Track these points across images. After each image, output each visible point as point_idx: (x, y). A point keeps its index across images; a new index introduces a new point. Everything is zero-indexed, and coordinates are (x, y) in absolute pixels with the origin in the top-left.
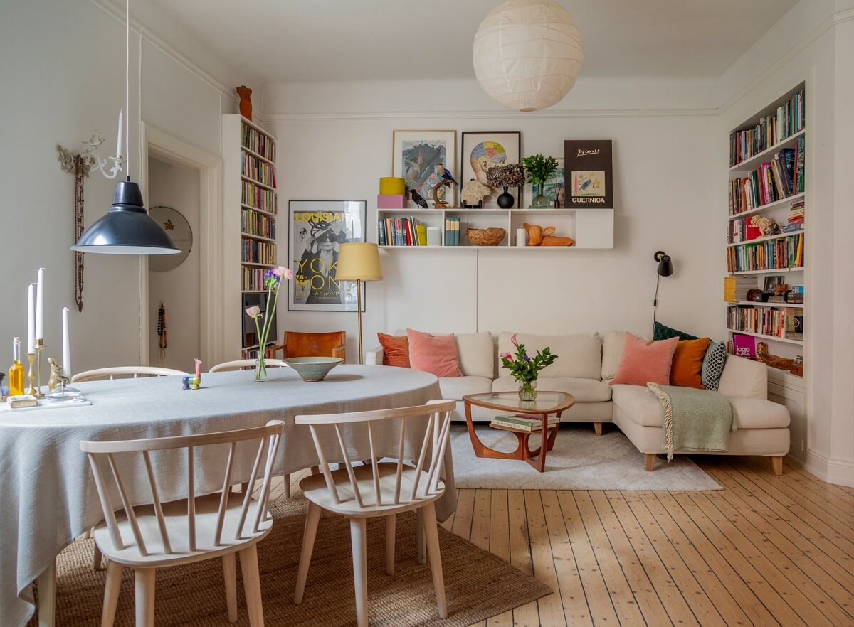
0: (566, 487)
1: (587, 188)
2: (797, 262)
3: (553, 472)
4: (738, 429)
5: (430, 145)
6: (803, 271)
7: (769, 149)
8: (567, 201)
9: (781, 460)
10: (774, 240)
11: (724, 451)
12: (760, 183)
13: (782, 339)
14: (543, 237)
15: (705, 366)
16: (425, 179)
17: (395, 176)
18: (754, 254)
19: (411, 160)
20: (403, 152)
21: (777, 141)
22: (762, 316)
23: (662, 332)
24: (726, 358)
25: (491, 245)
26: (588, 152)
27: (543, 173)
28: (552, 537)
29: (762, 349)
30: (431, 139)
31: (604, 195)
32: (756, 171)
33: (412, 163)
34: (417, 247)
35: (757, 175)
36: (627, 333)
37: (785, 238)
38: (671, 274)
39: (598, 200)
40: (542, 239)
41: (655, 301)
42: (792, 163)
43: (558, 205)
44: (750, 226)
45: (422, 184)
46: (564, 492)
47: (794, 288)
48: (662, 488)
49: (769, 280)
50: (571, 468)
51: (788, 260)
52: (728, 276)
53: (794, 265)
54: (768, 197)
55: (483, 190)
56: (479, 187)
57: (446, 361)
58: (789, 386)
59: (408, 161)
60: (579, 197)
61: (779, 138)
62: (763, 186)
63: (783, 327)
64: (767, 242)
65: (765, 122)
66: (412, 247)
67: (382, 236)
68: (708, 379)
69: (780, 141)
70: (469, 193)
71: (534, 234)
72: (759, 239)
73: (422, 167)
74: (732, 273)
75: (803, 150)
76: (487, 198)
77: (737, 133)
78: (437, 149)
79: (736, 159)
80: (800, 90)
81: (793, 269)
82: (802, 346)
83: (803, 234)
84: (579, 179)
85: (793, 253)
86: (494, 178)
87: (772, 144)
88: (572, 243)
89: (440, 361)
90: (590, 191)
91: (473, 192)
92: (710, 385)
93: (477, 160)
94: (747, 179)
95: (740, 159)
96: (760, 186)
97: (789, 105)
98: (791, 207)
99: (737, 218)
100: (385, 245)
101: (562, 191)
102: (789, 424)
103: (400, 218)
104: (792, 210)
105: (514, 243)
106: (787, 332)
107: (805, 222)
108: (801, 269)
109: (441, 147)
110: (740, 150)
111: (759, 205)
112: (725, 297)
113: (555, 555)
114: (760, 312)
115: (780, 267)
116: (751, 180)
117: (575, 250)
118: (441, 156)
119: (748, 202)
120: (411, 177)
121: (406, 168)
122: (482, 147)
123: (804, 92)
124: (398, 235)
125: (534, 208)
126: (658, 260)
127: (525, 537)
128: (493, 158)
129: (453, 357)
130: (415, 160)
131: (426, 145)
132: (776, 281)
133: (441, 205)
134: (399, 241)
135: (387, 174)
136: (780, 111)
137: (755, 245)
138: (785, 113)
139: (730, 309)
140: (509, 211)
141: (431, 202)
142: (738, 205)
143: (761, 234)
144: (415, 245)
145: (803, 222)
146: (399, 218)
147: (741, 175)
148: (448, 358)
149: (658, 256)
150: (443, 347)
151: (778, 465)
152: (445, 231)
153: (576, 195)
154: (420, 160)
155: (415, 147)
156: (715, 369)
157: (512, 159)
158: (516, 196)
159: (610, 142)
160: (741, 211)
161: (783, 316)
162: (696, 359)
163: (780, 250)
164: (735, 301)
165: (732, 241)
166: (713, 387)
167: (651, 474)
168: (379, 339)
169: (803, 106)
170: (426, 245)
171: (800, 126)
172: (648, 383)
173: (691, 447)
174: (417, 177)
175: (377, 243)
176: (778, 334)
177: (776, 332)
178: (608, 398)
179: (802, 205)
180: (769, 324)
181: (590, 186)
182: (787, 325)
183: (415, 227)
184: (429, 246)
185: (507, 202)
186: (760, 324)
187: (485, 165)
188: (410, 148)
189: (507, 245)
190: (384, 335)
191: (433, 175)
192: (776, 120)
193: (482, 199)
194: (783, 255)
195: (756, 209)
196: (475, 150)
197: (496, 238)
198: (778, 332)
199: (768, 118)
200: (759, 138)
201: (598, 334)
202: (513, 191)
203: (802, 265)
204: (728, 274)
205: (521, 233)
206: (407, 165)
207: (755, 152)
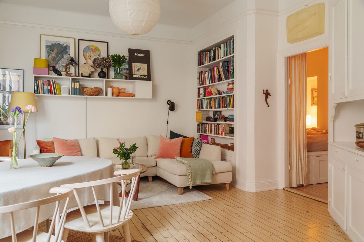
0: (151, 206)
1: (139, 71)
2: (231, 106)
3: (141, 200)
4: (215, 173)
5: (61, 44)
6: (233, 109)
7: (217, 60)
8: (130, 76)
9: (229, 184)
10: (220, 97)
11: (211, 183)
12: (213, 74)
13: (223, 136)
14: (120, 92)
15: (193, 148)
16: (59, 61)
17: (41, 58)
18: (210, 102)
19: (51, 51)
20: (46, 46)
21: (220, 58)
22: (214, 127)
23: (173, 135)
24: (201, 145)
25: (95, 95)
26: (140, 55)
27: (120, 63)
28: (158, 229)
29: (213, 141)
30: (62, 41)
31: (147, 75)
32: (211, 69)
33: (51, 52)
34: (56, 95)
35: (212, 71)
36: (160, 136)
37: (225, 96)
38: (174, 110)
39: (144, 77)
40: (119, 93)
41: (168, 122)
42: (228, 67)
43: (127, 78)
44: (208, 91)
45: (57, 64)
46: (151, 208)
47: (229, 116)
48: (190, 201)
49: (215, 113)
50: (148, 197)
51: (226, 105)
52: (197, 111)
53: (229, 107)
54: (216, 79)
55: (90, 69)
56: (88, 67)
57: (75, 152)
58: (227, 155)
59: (49, 51)
60: (136, 75)
61: (222, 56)
62: (214, 75)
63: (224, 131)
64: (216, 98)
65: (215, 50)
66: (54, 95)
67: (36, 89)
68: (195, 154)
69: (222, 58)
70: (84, 70)
71: (116, 91)
72: (212, 96)
73: (57, 54)
74: (199, 110)
75: (233, 62)
76: (92, 72)
77: (201, 53)
78: (65, 46)
79: (200, 63)
80: (232, 38)
81: (228, 109)
82: (233, 139)
83: (233, 95)
84: (136, 67)
85: (229, 102)
86: (96, 63)
87: (218, 59)
88: (134, 96)
89: (72, 152)
90: (140, 72)
91: (86, 69)
92: (196, 157)
93: (86, 53)
94: (207, 72)
95: (203, 64)
96: (213, 75)
97: (226, 44)
98: (228, 84)
99: (202, 87)
100: (38, 94)
101: (128, 72)
102: (232, 170)
103: (47, 80)
104: (228, 85)
105: (106, 95)
106: (226, 133)
107: (234, 90)
108: (233, 108)
109: (67, 45)
110: (203, 60)
111: (212, 83)
112: (196, 120)
113: (165, 236)
114: (213, 126)
115: (223, 108)
116: (208, 72)
117: (134, 99)
118: (67, 50)
119: (207, 81)
120: (50, 59)
121: (48, 54)
122: (89, 48)
123: (233, 39)
124: (46, 89)
125: (116, 79)
126: (168, 104)
127: (146, 231)
128: (95, 53)
129: (78, 151)
130: (53, 51)
131: (59, 44)
132: (219, 113)
133: (69, 75)
134: (46, 92)
135: (38, 57)
136: (222, 46)
137: (211, 99)
138: (224, 47)
139: (198, 125)
140: (105, 79)
141: (63, 73)
142: (202, 82)
143: (213, 94)
144: (55, 94)
145: (233, 90)
146: (45, 80)
147: (204, 70)
148: (76, 151)
149: (169, 102)
150: (73, 146)
151: (228, 187)
152: (72, 88)
153: (135, 74)
154: (55, 51)
155: (53, 44)
156: (198, 150)
157: (104, 55)
158: (107, 72)
159: (149, 51)
160: (204, 85)
161: (224, 127)
162: (189, 146)
163: (223, 101)
164: (201, 121)
165: (199, 96)
166: (197, 157)
167: (182, 196)
168: (37, 143)
169: (233, 45)
170: (61, 94)
171: (232, 52)
172: (176, 157)
173: (198, 183)
174: (54, 59)
175: (33, 92)
176: (222, 134)
177: (221, 134)
178: (155, 165)
179: (233, 83)
180: (217, 130)
181: (141, 70)
182: (226, 131)
183: (55, 85)
184: (63, 95)
185: (103, 75)
186: (213, 131)
187: (91, 56)
188: (50, 44)
189: (103, 96)
190: (40, 141)
191: (63, 59)
192: (220, 49)
193: (90, 73)
194: (224, 103)
195: (211, 84)
196: (85, 49)
197: (98, 92)
198: (222, 133)
199: (217, 48)
200: (212, 56)
201: (145, 137)
202: (105, 70)
203: (233, 107)
204: (197, 110)
205: (110, 90)
206: (49, 53)
207: (210, 61)
